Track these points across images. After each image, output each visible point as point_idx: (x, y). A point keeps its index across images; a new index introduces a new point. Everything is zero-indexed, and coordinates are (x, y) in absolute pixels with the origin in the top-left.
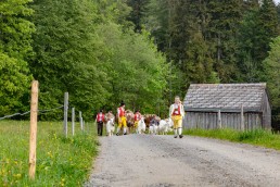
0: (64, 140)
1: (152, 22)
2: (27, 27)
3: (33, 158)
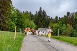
0: (20, 35)
1: (34, 20)
2: (16, 19)
3: (15, 37)
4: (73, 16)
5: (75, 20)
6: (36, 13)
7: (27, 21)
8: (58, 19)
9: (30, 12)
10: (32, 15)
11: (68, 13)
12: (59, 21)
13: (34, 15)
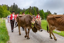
4: (33, 8)
5: (34, 11)
6: (11, 6)
7: (5, 11)
8: (25, 10)
9: (7, 5)
10: (9, 7)
11: (30, 7)
12: (26, 11)
13: (10, 7)
